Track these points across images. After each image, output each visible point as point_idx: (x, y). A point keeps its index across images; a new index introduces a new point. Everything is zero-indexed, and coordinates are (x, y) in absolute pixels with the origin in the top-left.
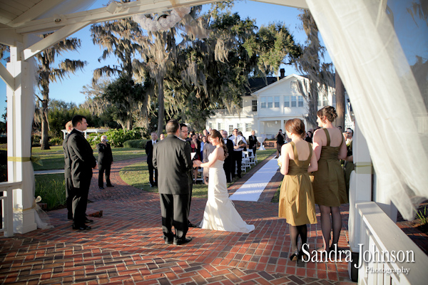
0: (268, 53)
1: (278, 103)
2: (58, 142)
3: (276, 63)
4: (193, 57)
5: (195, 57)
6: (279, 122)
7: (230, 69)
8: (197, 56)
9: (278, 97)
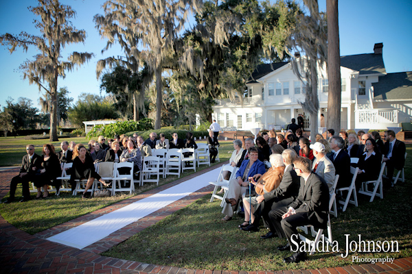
0: (271, 32)
1: (288, 89)
2: (80, 134)
3: (280, 44)
4: (190, 41)
5: (191, 42)
6: (289, 110)
7: (232, 54)
8: (194, 41)
9: (288, 83)
